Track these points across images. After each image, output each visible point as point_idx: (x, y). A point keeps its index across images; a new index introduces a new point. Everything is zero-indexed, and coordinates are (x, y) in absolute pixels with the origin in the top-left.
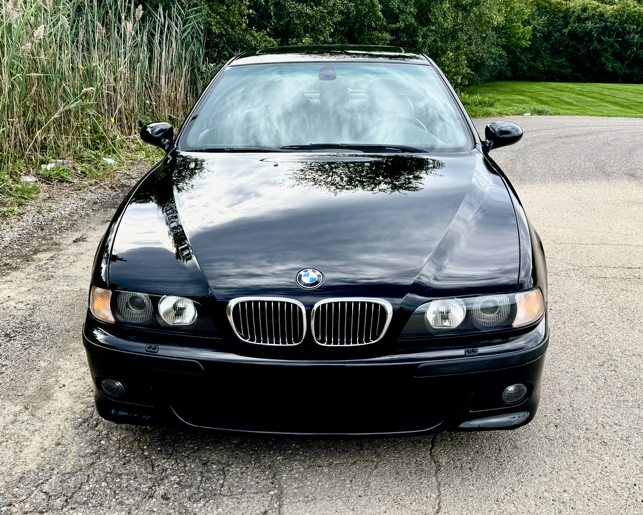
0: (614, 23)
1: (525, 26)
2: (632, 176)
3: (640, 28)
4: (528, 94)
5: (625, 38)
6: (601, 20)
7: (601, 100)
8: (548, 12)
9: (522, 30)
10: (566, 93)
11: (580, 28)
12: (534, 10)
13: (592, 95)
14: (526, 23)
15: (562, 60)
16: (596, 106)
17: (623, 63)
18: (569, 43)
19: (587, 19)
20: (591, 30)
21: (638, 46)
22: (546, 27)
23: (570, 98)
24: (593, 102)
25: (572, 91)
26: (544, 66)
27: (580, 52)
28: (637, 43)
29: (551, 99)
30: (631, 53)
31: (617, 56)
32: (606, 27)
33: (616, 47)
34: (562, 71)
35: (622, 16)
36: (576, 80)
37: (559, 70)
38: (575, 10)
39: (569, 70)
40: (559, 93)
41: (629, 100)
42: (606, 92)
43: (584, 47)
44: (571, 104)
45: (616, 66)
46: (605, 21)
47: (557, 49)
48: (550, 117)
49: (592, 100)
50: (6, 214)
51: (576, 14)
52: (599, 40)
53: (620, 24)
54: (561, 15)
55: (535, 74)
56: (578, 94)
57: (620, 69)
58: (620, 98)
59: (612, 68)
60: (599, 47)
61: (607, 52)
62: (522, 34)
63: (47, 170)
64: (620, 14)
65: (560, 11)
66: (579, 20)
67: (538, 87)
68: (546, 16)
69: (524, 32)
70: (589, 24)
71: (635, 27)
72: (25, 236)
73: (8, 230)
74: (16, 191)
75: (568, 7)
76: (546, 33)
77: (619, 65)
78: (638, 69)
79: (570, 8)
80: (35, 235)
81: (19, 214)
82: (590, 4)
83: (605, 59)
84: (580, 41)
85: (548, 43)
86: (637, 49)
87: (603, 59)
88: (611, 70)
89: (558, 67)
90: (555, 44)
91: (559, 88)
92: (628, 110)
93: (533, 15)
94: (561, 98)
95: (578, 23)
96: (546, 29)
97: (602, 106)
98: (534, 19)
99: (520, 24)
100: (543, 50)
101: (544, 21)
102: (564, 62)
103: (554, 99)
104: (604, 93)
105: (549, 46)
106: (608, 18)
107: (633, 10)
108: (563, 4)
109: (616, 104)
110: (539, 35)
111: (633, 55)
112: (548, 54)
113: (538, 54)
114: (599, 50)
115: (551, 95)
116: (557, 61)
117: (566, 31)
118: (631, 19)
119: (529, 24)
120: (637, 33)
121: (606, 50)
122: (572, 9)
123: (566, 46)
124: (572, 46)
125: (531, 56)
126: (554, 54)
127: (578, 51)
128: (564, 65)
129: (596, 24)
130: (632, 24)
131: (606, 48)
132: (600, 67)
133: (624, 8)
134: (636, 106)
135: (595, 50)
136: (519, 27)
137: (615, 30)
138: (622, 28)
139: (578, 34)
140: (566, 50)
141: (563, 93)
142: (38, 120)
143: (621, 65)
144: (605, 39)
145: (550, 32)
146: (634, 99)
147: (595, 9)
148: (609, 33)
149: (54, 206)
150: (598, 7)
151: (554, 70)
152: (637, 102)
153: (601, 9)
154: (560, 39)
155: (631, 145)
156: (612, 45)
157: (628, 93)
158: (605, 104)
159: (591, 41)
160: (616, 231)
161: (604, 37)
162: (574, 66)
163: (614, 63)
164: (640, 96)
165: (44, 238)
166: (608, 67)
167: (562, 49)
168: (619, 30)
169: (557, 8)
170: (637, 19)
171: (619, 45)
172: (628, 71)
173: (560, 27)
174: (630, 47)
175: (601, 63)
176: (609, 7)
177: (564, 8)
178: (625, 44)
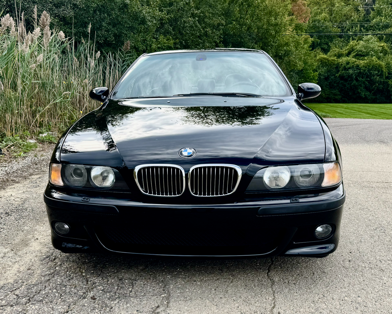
1: (314, 72)
2: (382, 142)
3: (380, 73)
4: (317, 109)
5: (371, 79)
6: (357, 69)
7: (359, 111)
8: (327, 65)
9: (313, 75)
10: (339, 108)
11: (346, 73)
12: (319, 64)
13: (354, 109)
14: (315, 71)
15: (336, 91)
16: (356, 115)
17: (370, 92)
18: (339, 82)
19: (349, 68)
20: (352, 75)
21: (379, 83)
22: (326, 73)
23: (341, 110)
24: (355, 112)
25: (342, 107)
26: (325, 94)
27: (346, 86)
28: (378, 81)
29: (330, 111)
30: (375, 86)
31: (367, 88)
32: (360, 72)
33: (366, 83)
34: (336, 97)
35: (369, 66)
36: (344, 102)
37: (334, 96)
38: (343, 64)
39: (340, 97)
40: (335, 108)
41: (375, 111)
42: (362, 107)
43: (348, 84)
44: (342, 114)
45: (367, 94)
46: (360, 69)
47: (333, 85)
48: (331, 119)
49: (354, 111)
50: (16, 157)
51: (343, 66)
52: (357, 80)
53: (368, 71)
54: (334, 66)
55: (321, 99)
56: (346, 109)
57: (369, 96)
58: (370, 110)
59: (365, 95)
60: (356, 84)
61: (361, 86)
62: (313, 77)
63: (42, 137)
64: (368, 65)
65: (334, 64)
66: (345, 69)
67: (323, 106)
68: (326, 67)
69: (314, 75)
71: (377, 72)
72: (26, 167)
73: (16, 164)
74: (24, 146)
75: (338, 62)
76: (326, 77)
78: (379, 95)
79: (339, 63)
80: (32, 167)
81: (24, 157)
82: (351, 60)
83: (360, 90)
84: (346, 80)
85: (327, 82)
86: (378, 85)
87: (359, 90)
88: (364, 96)
89: (334, 95)
90: (332, 82)
91: (335, 106)
93: (319, 67)
94: (336, 110)
95: (344, 70)
96: (326, 74)
97: (360, 114)
98: (319, 69)
99: (311, 71)
100: (325, 86)
101: (325, 70)
102: (337, 92)
103: (332, 111)
104: (360, 108)
105: (328, 84)
106: (361, 68)
107: (375, 63)
108: (335, 60)
109: (368, 113)
110: (322, 77)
111: (376, 88)
112: (328, 88)
114: (357, 85)
115: (331, 109)
116: (333, 92)
117: (337, 75)
118: (375, 68)
119: (317, 71)
120: (378, 76)
122: (341, 63)
123: (338, 83)
124: (341, 83)
126: (331, 88)
127: (345, 86)
128: (337, 94)
129: (355, 71)
130: (375, 71)
131: (361, 84)
132: (358, 95)
133: (370, 62)
134: (379, 114)
135: (354, 85)
136: (311, 73)
137: (366, 74)
138: (369, 73)
139: (345, 76)
140: (338, 86)
141: (337, 108)
142: (39, 110)
143: (369, 94)
145: (328, 76)
146: (378, 111)
147: (354, 63)
148: (362, 76)
149: (45, 154)
150: (356, 61)
151: (332, 97)
152: (380, 112)
153: (357, 63)
154: (334, 80)
155: (379, 129)
156: (364, 82)
157: (374, 108)
158: (362, 113)
159: (352, 80)
160: (375, 165)
161: (360, 78)
162: (343, 94)
163: (366, 93)
164: (381, 109)
165: (37, 168)
166: (362, 94)
167: (335, 85)
168: (368, 74)
169: (332, 63)
170: (378, 68)
171: (368, 83)
172: (374, 97)
173: (334, 73)
174: (374, 83)
175: (358, 93)
176: (361, 62)
177: (336, 62)
178: (372, 82)
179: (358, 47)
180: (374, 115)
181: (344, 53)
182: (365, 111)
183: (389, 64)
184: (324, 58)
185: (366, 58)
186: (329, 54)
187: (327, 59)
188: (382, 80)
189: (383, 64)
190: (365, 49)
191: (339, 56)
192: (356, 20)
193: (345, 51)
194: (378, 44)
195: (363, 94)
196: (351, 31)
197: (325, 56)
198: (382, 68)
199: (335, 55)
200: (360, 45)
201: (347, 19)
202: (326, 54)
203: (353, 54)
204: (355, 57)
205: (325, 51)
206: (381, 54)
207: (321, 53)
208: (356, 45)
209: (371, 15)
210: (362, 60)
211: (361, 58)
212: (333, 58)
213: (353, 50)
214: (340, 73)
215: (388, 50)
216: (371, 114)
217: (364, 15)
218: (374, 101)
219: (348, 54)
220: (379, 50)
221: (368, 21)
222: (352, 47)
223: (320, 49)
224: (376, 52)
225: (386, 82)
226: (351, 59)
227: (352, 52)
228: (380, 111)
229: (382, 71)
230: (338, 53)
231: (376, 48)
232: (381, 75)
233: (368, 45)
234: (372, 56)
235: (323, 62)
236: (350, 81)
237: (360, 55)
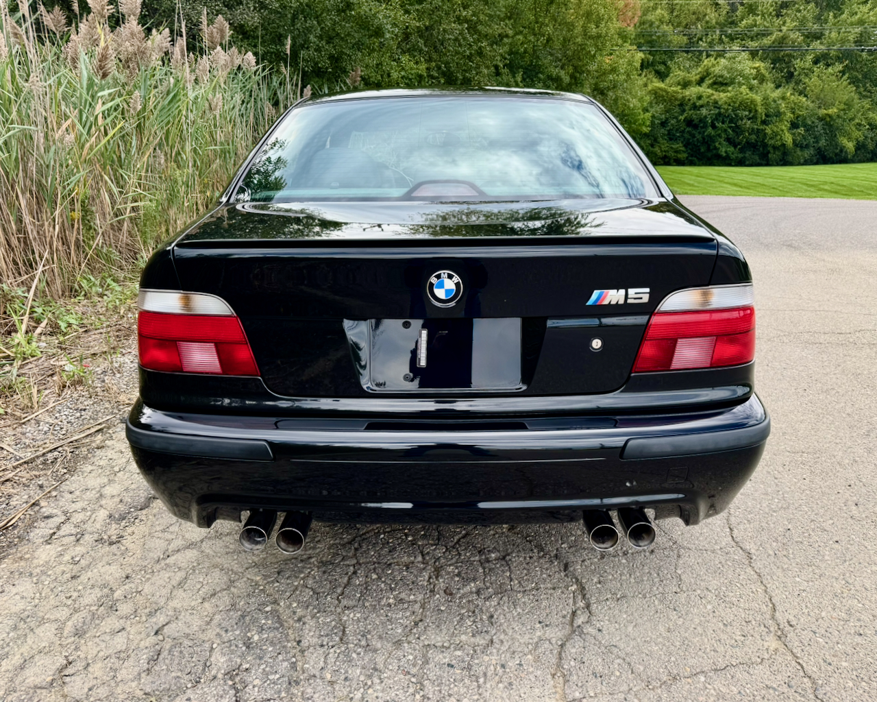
0: (728, 109)
1: (645, 113)
3: (752, 114)
5: (737, 124)
6: (715, 107)
8: (665, 101)
9: (642, 117)
11: (696, 115)
12: (652, 98)
14: (646, 110)
15: (678, 145)
17: (735, 146)
18: (685, 129)
19: (702, 106)
20: (706, 117)
21: (750, 131)
22: (663, 114)
23: (690, 180)
26: (661, 151)
27: (695, 137)
28: (749, 128)
30: (743, 137)
31: (730, 141)
32: (720, 114)
33: (729, 132)
34: (679, 156)
35: (735, 102)
36: (692, 164)
37: (676, 154)
38: (691, 98)
39: (685, 155)
40: (680, 176)
42: (723, 174)
43: (699, 133)
44: (693, 185)
45: (729, 151)
46: (719, 108)
47: (674, 135)
51: (692, 102)
52: (714, 126)
53: (733, 111)
54: (677, 103)
56: (697, 176)
57: (732, 153)
59: (726, 152)
60: (713, 133)
61: (721, 137)
62: (643, 121)
64: (733, 101)
65: (676, 99)
66: (695, 107)
68: (663, 104)
69: (644, 118)
70: (704, 111)
71: (747, 113)
75: (684, 95)
76: (663, 120)
77: (732, 149)
78: (750, 153)
79: (686, 96)
82: (705, 92)
83: (719, 144)
84: (696, 127)
85: (665, 130)
86: (749, 134)
87: (717, 144)
88: (724, 155)
89: (675, 152)
90: (672, 130)
92: (747, 191)
93: (651, 103)
95: (694, 110)
96: (663, 116)
98: (652, 107)
99: (640, 111)
100: (661, 136)
101: (661, 108)
102: (680, 147)
105: (666, 132)
106: (722, 105)
107: (745, 97)
108: (679, 93)
109: (735, 185)
110: (657, 122)
111: (745, 140)
112: (665, 140)
113: (655, 140)
114: (714, 136)
116: (674, 146)
117: (682, 118)
118: (744, 106)
119: (647, 111)
120: (749, 119)
121: (719, 135)
122: (688, 98)
123: (683, 132)
124: (688, 132)
125: (649, 142)
126: (671, 139)
128: (680, 150)
129: (710, 111)
130: (744, 110)
132: (714, 151)
133: (736, 95)
135: (709, 136)
136: (640, 113)
137: (728, 116)
138: (734, 114)
139: (694, 120)
140: (682, 136)
143: (734, 150)
144: (719, 125)
145: (667, 119)
147: (709, 97)
148: (723, 119)
150: (713, 94)
151: (671, 155)
153: (715, 97)
154: (676, 125)
156: (725, 130)
158: (725, 185)
159: (705, 127)
161: (718, 123)
162: (689, 151)
163: (727, 148)
167: (678, 135)
168: (732, 117)
169: (673, 96)
170: (750, 107)
171: (733, 131)
172: (740, 156)
173: (676, 114)
174: (742, 132)
175: (716, 148)
176: (722, 95)
177: (680, 96)
178: (738, 130)
179: (717, 70)
180: (746, 188)
181: (693, 79)
182: (730, 181)
183: (768, 99)
184: (660, 89)
185: (730, 88)
186: (667, 80)
187: (665, 91)
188: (756, 127)
189: (758, 98)
190: (729, 73)
191: (685, 84)
192: (714, 21)
193: (694, 76)
194: (750, 63)
195: (722, 152)
196: (704, 40)
197: (662, 85)
198: (756, 105)
199: (679, 84)
200: (720, 66)
201: (698, 19)
202: (663, 81)
203: (708, 82)
204: (711, 86)
205: (662, 76)
206: (755, 81)
207: (654, 80)
208: (713, 66)
209: (738, 13)
210: (724, 91)
211: (722, 88)
212: (675, 89)
213: (708, 74)
214: (685, 115)
215: (767, 75)
216: (741, 187)
217: (728, 12)
218: (741, 163)
219: (700, 82)
220: (751, 74)
221: (732, 23)
222: (707, 69)
223: (653, 72)
224: (746, 78)
225: (762, 130)
226: (704, 90)
227: (706, 77)
228: (754, 181)
229: (756, 111)
230: (684, 79)
231: (747, 71)
232: (753, 118)
233: (735, 66)
234: (740, 84)
235: (658, 96)
236: (702, 128)
237: (720, 84)
